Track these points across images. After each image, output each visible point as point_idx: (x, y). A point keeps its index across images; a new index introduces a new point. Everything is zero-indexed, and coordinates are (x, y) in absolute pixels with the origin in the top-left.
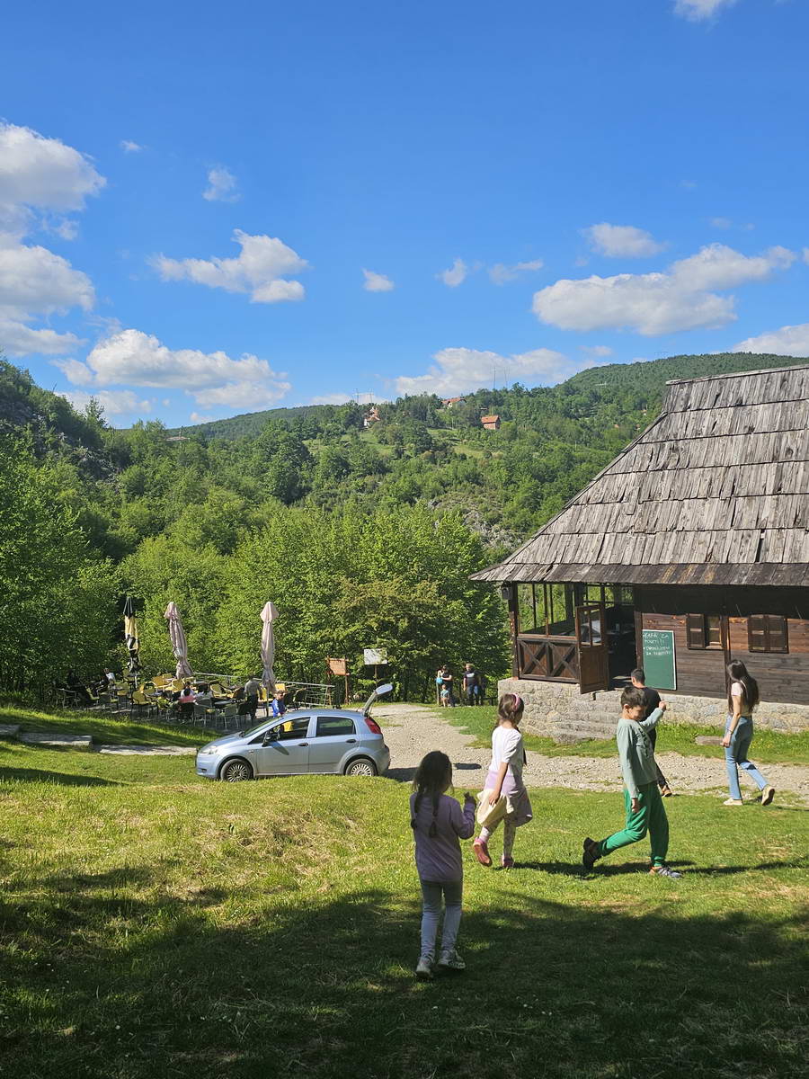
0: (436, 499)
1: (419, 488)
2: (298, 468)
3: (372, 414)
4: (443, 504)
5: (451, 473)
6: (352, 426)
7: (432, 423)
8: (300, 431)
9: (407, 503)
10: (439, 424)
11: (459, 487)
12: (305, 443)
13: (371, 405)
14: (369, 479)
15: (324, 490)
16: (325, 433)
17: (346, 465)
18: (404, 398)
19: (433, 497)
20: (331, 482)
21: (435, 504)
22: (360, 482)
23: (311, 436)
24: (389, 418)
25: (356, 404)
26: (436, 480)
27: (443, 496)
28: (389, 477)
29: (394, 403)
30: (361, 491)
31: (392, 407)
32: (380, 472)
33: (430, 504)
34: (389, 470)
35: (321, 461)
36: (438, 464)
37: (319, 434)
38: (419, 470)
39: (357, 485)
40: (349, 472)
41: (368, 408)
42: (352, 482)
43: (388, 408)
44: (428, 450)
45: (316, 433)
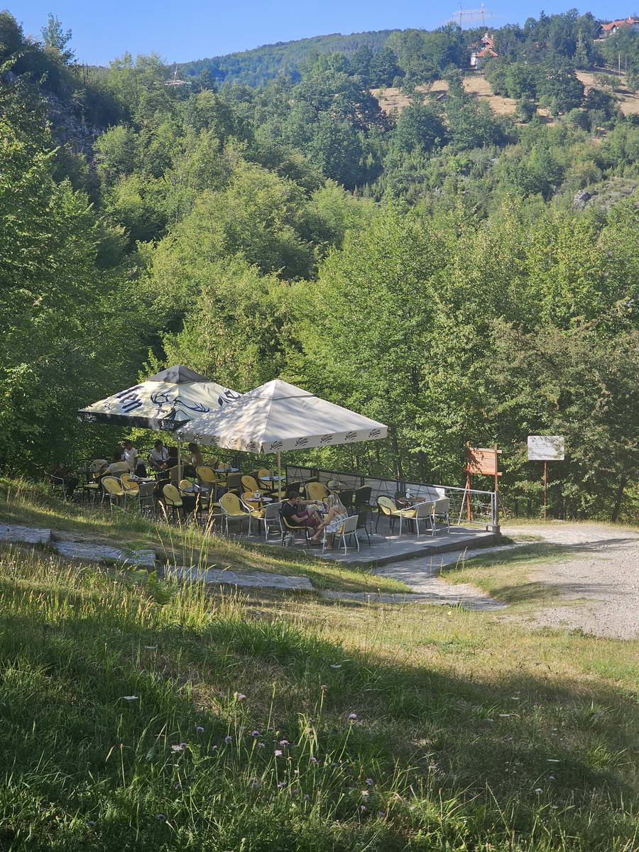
0: (588, 189)
1: (561, 170)
2: (361, 135)
3: (484, 45)
4: (599, 198)
5: (615, 144)
6: (452, 65)
7: (585, 61)
8: (366, 73)
9: (540, 196)
10: (596, 63)
11: (627, 170)
12: (375, 92)
13: (484, 29)
14: (478, 155)
15: (403, 171)
16: (407, 76)
17: (440, 130)
18: (538, 18)
19: (583, 185)
20: (415, 158)
21: (587, 197)
22: (463, 158)
23: (384, 81)
24: (512, 53)
25: (459, 28)
26: (590, 157)
27: (600, 185)
28: (510, 151)
29: (522, 27)
30: (465, 173)
31: (519, 35)
32: (496, 143)
33: (578, 197)
34: (513, 140)
35: (398, 122)
36: (593, 130)
37: (396, 79)
38: (563, 138)
39: (458, 162)
40: (444, 142)
41: (477, 35)
42: (449, 160)
43: (513, 38)
44: (577, 106)
45: (391, 76)
